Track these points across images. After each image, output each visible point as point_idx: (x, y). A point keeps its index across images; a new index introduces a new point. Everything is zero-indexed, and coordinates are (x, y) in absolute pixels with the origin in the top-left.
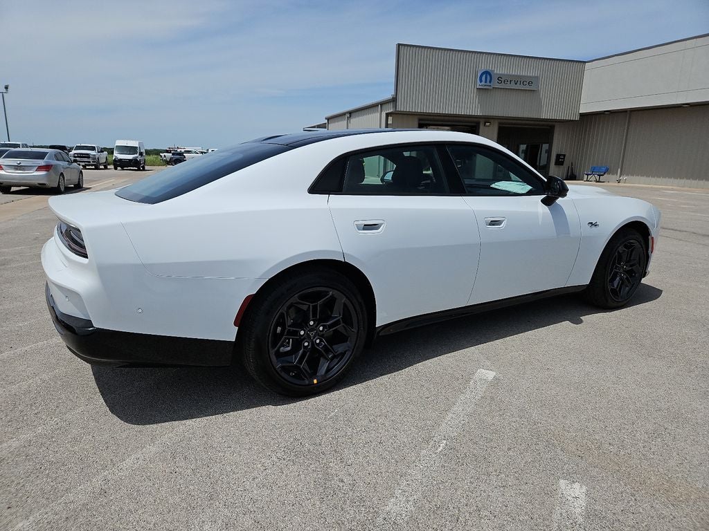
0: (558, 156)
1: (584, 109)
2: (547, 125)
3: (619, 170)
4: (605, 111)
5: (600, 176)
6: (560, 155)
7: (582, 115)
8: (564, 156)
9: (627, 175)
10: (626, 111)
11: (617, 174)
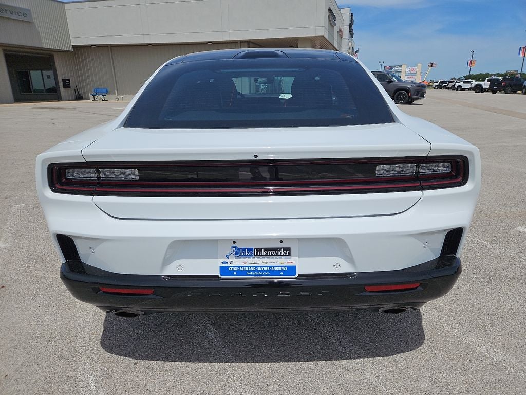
0: (64, 81)
1: (75, 42)
2: (47, 54)
3: (116, 91)
4: (92, 45)
5: (104, 96)
6: (66, 80)
7: (75, 47)
8: (69, 80)
9: (122, 94)
10: (108, 46)
11: (115, 94)
